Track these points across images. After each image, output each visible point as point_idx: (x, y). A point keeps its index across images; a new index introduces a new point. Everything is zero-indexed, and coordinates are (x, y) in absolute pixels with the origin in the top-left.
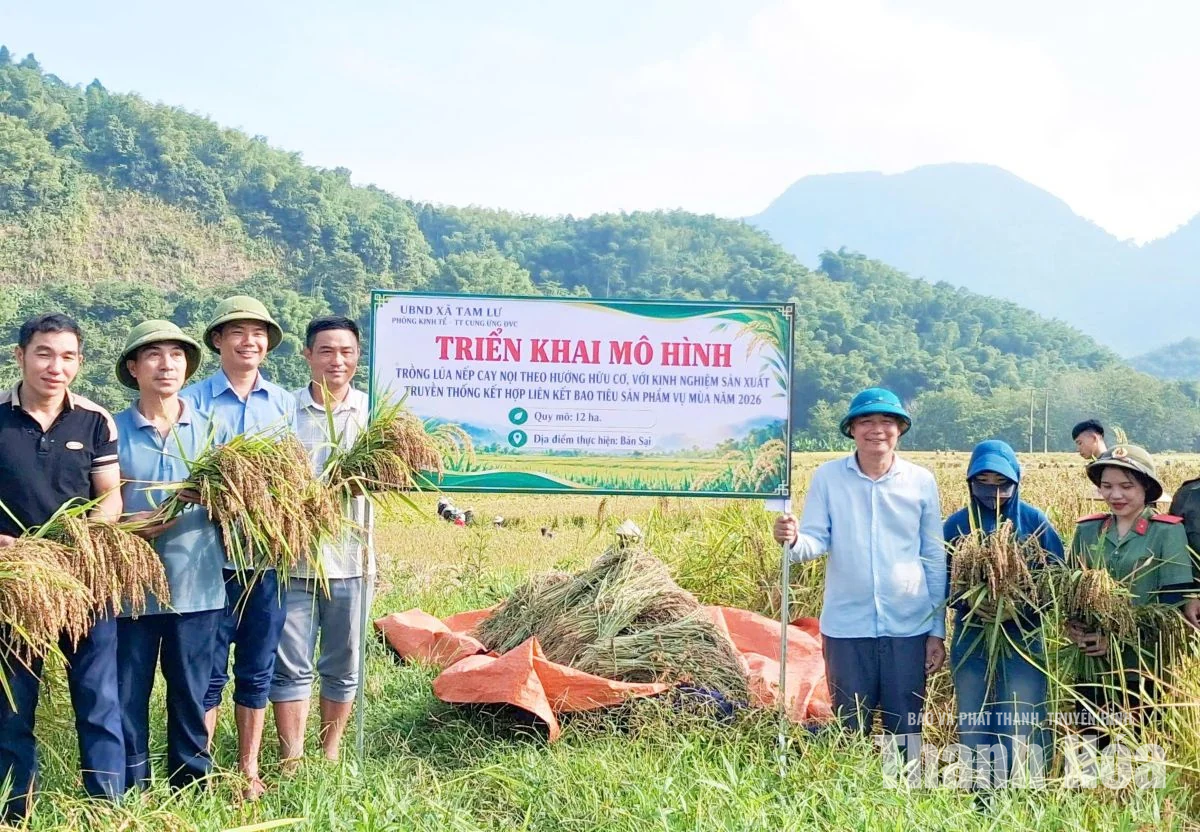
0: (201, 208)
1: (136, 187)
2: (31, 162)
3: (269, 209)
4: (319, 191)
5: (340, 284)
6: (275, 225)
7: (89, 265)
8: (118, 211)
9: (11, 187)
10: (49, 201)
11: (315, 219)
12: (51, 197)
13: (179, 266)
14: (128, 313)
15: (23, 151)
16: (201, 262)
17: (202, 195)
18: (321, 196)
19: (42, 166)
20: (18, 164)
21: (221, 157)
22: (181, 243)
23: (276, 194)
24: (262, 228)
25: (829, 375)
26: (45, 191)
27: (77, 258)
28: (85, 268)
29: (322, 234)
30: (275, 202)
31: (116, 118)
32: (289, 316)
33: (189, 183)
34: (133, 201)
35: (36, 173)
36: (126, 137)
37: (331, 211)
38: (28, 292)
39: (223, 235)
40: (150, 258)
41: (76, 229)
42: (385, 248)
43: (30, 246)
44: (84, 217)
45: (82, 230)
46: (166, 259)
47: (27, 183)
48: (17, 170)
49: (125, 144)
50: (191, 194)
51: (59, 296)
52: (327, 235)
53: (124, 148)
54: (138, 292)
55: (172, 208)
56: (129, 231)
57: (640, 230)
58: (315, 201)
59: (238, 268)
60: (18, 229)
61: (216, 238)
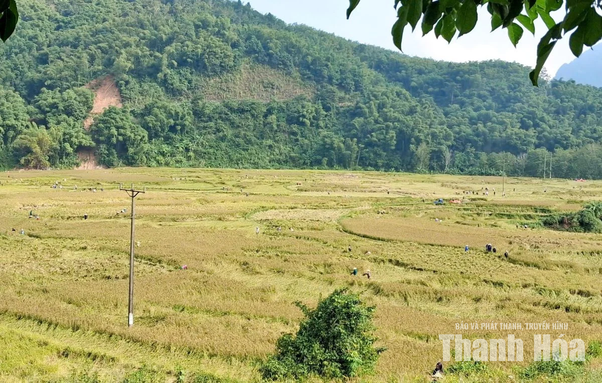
0: (284, 69)
1: (260, 63)
2: (222, 55)
3: (309, 69)
4: (329, 61)
5: (328, 99)
6: (311, 75)
7: (241, 92)
8: (253, 72)
9: (215, 65)
10: (229, 69)
11: (325, 72)
12: (230, 67)
13: (274, 92)
14: (250, 111)
15: (220, 51)
16: (282, 90)
17: (285, 64)
18: (329, 64)
19: (226, 56)
20: (217, 56)
21: (293, 50)
22: (276, 84)
23: (312, 64)
24: (306, 77)
25: (516, 139)
26: (228, 65)
27: (238, 91)
28: (240, 93)
29: (329, 78)
30: (312, 67)
31: (255, 37)
32: (305, 113)
33: (280, 60)
34: (260, 68)
35: (224, 59)
36: (258, 44)
37: (333, 69)
38: (218, 103)
39: (291, 80)
40: (263, 89)
41: (238, 79)
42: (352, 84)
43: (221, 86)
44: (241, 74)
45: (240, 79)
46: (269, 90)
47: (221, 63)
48: (217, 58)
49: (257, 46)
50: (280, 64)
51: (226, 106)
52: (330, 79)
53: (257, 48)
54: (253, 104)
55: (273, 70)
56: (257, 79)
57: (471, 71)
58: (327, 65)
59: (296, 93)
60: (217, 79)
61: (289, 81)
